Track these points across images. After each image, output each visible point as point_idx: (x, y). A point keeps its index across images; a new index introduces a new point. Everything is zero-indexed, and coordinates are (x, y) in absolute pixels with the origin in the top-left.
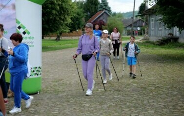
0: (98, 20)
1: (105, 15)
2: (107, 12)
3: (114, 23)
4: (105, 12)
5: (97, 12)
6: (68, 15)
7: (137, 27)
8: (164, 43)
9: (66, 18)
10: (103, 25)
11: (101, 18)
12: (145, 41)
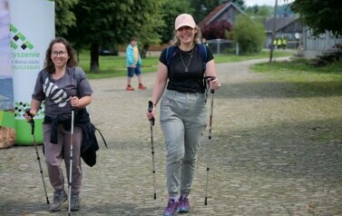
0: (219, 21)
1: (231, 11)
2: (235, 5)
3: (247, 26)
4: (231, 6)
5: (218, 5)
6: (149, 12)
7: (295, 32)
8: (325, 61)
9: (145, 19)
10: (228, 29)
11: (224, 18)
12: (298, 58)
